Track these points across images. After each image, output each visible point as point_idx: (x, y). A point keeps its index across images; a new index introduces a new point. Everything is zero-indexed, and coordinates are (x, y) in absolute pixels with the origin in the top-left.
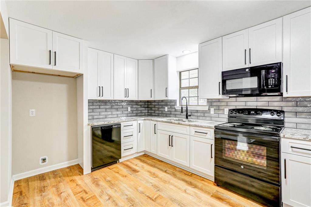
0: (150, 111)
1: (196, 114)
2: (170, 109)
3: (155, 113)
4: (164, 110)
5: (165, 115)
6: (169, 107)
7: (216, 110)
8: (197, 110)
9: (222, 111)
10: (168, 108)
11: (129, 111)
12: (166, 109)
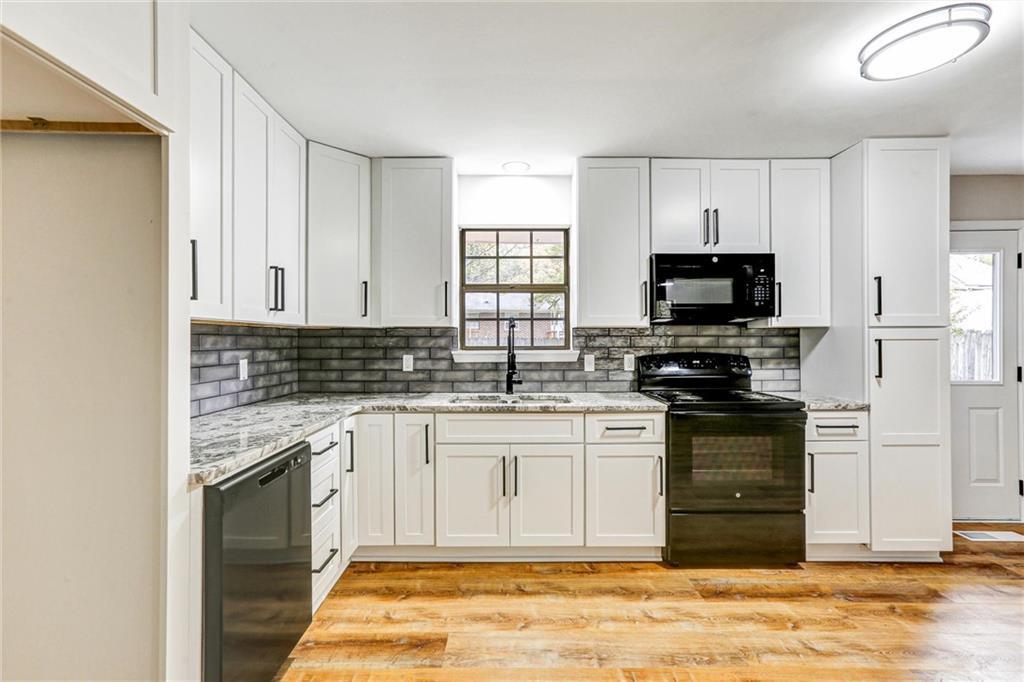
0: (311, 375)
1: (535, 376)
2: (428, 365)
3: (342, 381)
4: (396, 367)
5: (399, 387)
6: (423, 354)
7: (602, 362)
8: (541, 363)
9: (617, 362)
10: (415, 359)
11: (241, 379)
12: (408, 362)
